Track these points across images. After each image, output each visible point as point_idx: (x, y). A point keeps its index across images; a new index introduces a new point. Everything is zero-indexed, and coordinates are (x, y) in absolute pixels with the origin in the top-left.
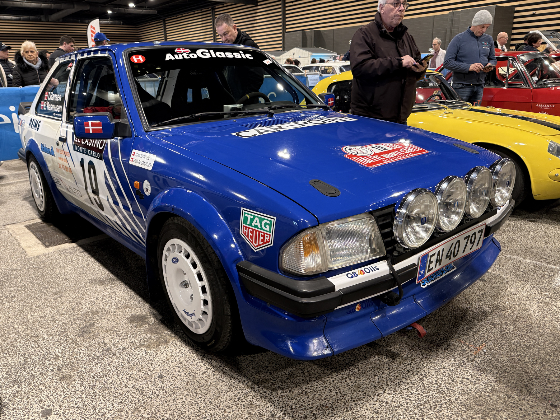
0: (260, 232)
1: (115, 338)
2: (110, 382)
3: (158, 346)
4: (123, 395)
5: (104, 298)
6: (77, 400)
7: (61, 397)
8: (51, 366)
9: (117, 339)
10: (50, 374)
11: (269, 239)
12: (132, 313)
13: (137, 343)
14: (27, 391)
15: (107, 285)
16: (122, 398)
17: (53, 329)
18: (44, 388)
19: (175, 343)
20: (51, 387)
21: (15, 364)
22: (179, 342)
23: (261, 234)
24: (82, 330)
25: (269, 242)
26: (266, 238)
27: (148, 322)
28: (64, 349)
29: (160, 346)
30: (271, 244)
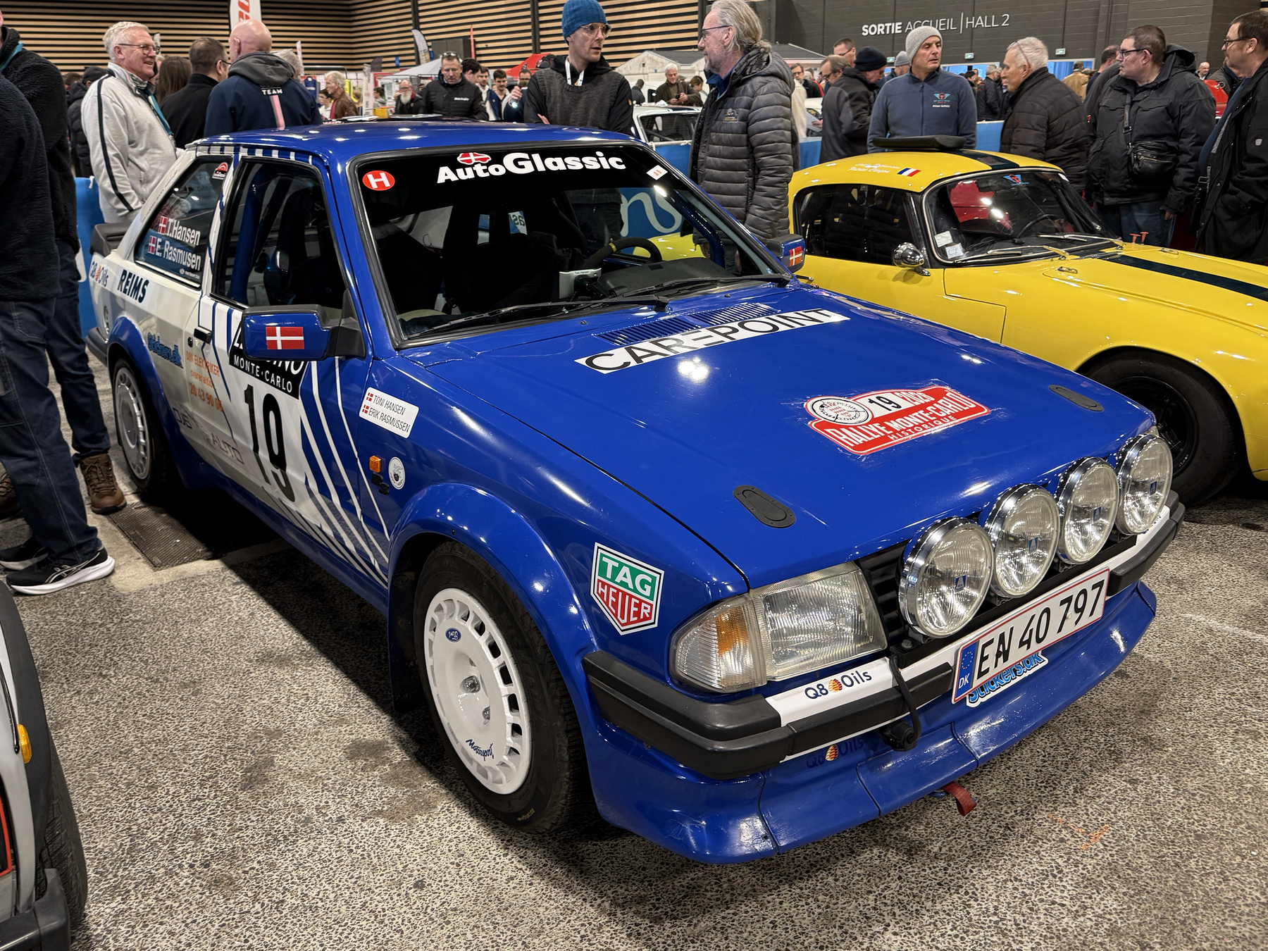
0: (631, 597)
1: (320, 794)
2: (313, 895)
3: (413, 815)
4: (343, 924)
5: (292, 698)
6: (248, 933)
7: (213, 926)
8: (189, 856)
9: (324, 797)
10: (186, 874)
11: (650, 614)
12: (353, 737)
13: (367, 808)
14: (141, 910)
15: (296, 667)
16: (340, 931)
17: (186, 771)
18: (177, 904)
19: (448, 810)
20: (191, 904)
21: (111, 850)
22: (456, 808)
23: (634, 600)
24: (249, 774)
25: (650, 618)
26: (643, 610)
27: (388, 759)
28: (212, 816)
29: (417, 816)
30: (654, 623)
